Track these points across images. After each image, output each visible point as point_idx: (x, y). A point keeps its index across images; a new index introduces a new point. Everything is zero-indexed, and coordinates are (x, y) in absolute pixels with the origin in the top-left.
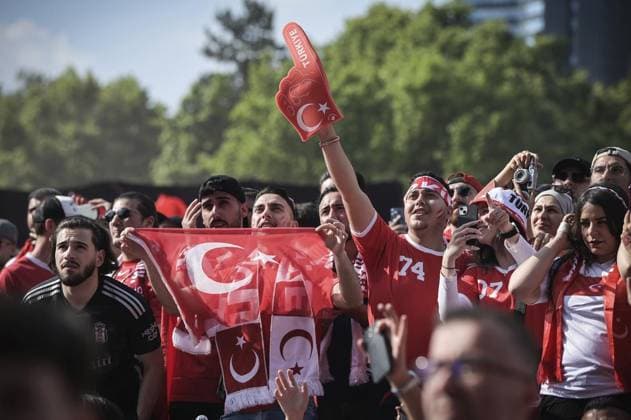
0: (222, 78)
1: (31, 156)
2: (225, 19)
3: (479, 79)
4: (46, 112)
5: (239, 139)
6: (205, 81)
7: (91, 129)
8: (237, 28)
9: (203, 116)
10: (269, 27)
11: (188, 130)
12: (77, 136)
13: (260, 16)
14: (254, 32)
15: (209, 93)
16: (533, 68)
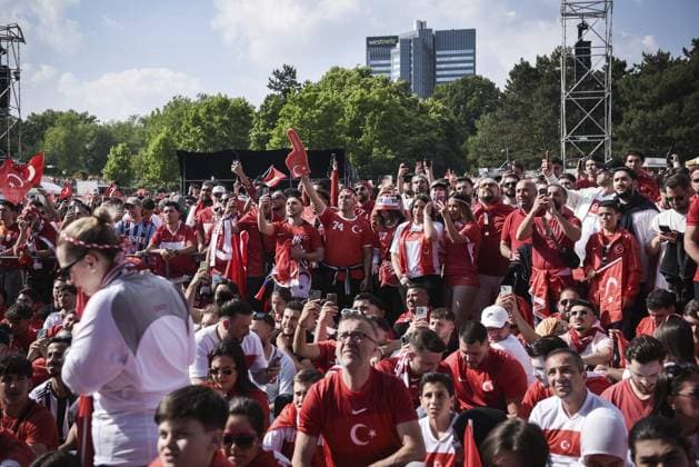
0: (277, 97)
1: (203, 128)
2: (276, 73)
3: (377, 97)
4: (209, 111)
5: (282, 122)
6: (269, 98)
7: (226, 118)
8: (281, 77)
9: (269, 112)
10: (294, 77)
11: (263, 118)
12: (221, 121)
13: (290, 72)
14: (288, 78)
15: (271, 103)
16: (397, 93)
